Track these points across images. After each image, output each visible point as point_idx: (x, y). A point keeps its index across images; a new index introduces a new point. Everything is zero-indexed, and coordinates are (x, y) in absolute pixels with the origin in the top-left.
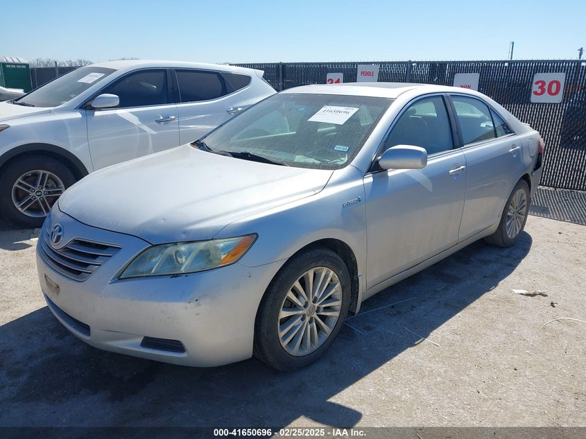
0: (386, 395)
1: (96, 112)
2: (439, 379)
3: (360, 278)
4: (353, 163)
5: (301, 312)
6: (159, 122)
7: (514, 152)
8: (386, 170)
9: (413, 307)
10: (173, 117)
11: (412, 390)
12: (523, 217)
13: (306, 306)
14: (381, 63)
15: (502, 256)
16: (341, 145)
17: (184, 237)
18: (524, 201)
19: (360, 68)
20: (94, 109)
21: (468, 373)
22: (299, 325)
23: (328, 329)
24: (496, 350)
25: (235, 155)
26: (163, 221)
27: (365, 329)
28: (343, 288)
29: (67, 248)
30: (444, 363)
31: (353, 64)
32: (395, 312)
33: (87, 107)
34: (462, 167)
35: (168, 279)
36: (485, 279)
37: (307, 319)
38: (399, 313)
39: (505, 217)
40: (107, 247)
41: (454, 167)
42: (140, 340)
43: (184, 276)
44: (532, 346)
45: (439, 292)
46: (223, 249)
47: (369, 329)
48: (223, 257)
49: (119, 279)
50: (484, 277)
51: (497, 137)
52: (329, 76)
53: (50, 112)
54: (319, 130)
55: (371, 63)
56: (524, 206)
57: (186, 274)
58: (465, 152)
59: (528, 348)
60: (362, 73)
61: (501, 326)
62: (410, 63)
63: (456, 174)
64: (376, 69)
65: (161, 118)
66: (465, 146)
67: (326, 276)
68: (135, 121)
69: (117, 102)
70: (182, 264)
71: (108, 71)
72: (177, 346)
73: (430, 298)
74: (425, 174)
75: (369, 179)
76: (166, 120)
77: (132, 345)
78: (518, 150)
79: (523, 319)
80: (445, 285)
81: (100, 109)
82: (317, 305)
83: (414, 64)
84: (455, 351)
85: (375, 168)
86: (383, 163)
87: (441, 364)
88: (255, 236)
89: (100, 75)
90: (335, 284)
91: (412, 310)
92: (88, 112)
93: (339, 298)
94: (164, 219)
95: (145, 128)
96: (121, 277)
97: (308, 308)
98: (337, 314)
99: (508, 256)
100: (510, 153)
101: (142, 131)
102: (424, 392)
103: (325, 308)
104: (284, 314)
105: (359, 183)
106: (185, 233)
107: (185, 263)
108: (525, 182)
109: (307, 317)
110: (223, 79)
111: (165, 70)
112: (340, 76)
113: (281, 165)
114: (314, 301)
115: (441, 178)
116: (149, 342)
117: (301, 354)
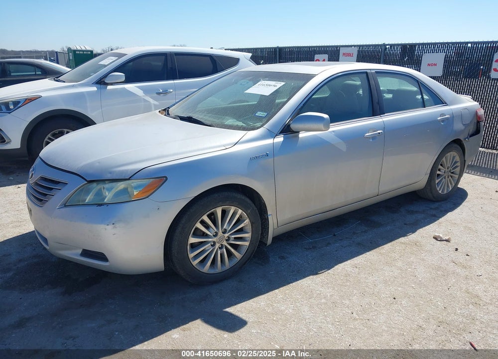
0: (273, 309)
1: (108, 87)
2: (323, 301)
3: (269, 217)
4: (266, 126)
5: (210, 240)
6: (159, 94)
7: (443, 121)
8: (299, 132)
9: (329, 244)
10: (171, 90)
11: (297, 306)
12: (457, 176)
13: (216, 235)
14: (359, 46)
15: (431, 208)
16: (262, 111)
17: (109, 176)
18: (456, 162)
19: (342, 51)
20: (107, 84)
21: (351, 298)
22: (209, 250)
23: (238, 255)
24: (386, 282)
25: (182, 119)
26: (98, 164)
27: (279, 258)
28: (252, 223)
29: (36, 183)
30: (334, 289)
31: (337, 47)
32: (311, 247)
33: (101, 82)
34: (379, 132)
35: (95, 207)
36: (405, 226)
37: (217, 246)
38: (314, 247)
39: (433, 175)
40: (59, 182)
41: (371, 131)
42: (80, 251)
43: (105, 206)
44: (420, 281)
45: (357, 233)
46: (136, 188)
47: (282, 258)
48: (135, 193)
49: (65, 205)
50: (405, 224)
51: (425, 107)
52: (317, 57)
53: (73, 86)
54: (277, 101)
55: (351, 46)
56: (457, 167)
57: (107, 204)
58: (384, 119)
59: (415, 283)
60: (344, 54)
61: (399, 264)
62: (385, 45)
63: (373, 137)
64: (355, 51)
65: (161, 91)
66: (386, 114)
67: (234, 214)
68: (140, 93)
69: (123, 79)
70: (106, 197)
71: (121, 55)
72: (101, 257)
73: (347, 238)
74: (336, 136)
75: (280, 139)
76: (165, 92)
77: (74, 254)
78: (447, 119)
79: (423, 260)
80: (366, 229)
81: (112, 84)
82: (226, 235)
83: (387, 47)
84: (347, 281)
85: (287, 130)
86: (294, 126)
87: (330, 290)
88: (165, 179)
89: (114, 58)
90: (245, 220)
91: (326, 246)
92: (102, 86)
93: (249, 232)
94: (99, 163)
95: (148, 98)
96: (67, 205)
97: (218, 237)
98: (247, 244)
99: (436, 209)
100: (439, 121)
101: (145, 101)
102: (306, 309)
103: (235, 238)
104: (192, 240)
105: (270, 141)
106: (110, 173)
107: (108, 196)
108: (458, 146)
109: (217, 244)
110: (215, 61)
111: (166, 54)
112: (326, 56)
113: (210, 126)
114: (224, 232)
115: (354, 140)
116: (86, 253)
117: (212, 271)
